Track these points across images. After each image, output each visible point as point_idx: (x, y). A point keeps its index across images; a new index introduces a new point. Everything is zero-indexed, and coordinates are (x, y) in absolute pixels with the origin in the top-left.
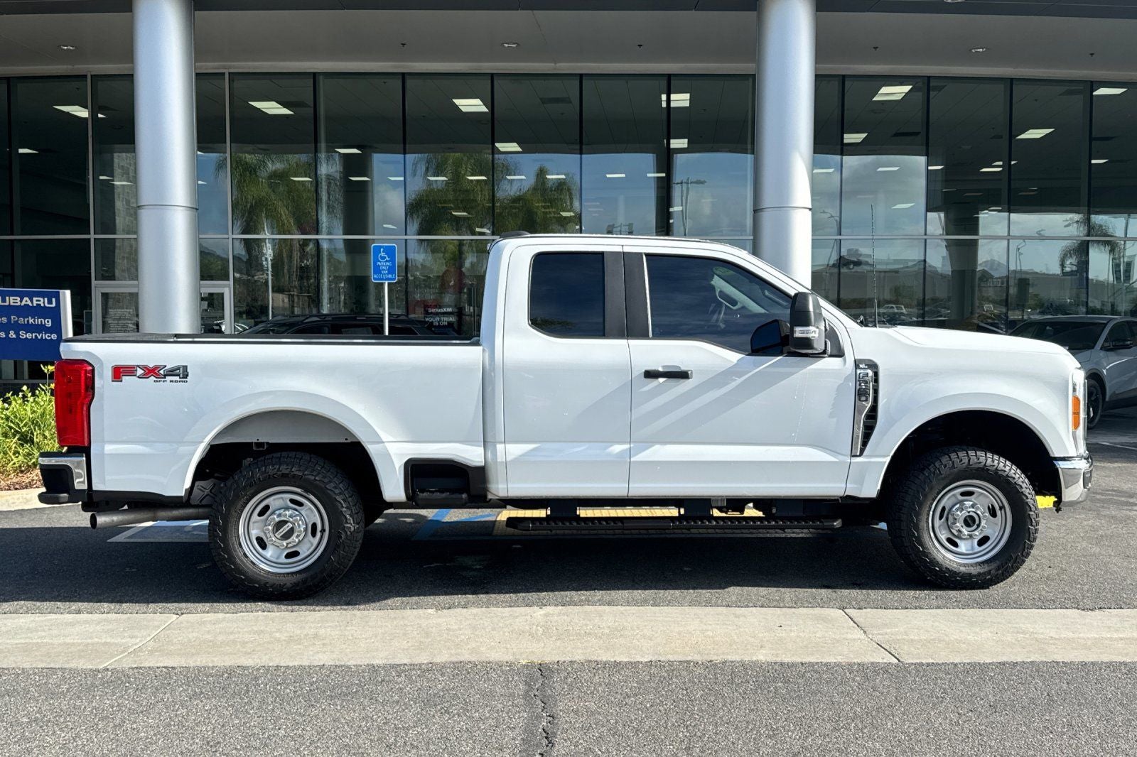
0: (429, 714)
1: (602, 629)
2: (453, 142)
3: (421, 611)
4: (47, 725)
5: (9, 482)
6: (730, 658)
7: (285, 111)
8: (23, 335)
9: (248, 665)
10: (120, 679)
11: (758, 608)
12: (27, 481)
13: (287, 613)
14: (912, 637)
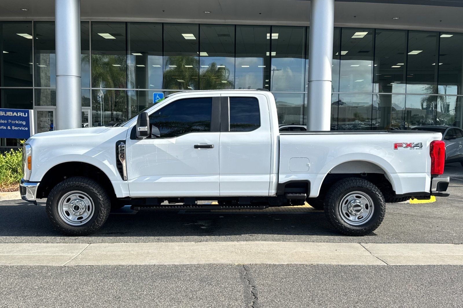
0: (204, 285)
1: (264, 251)
2: (181, 52)
3: (189, 243)
4: (46, 290)
5: (8, 188)
6: (320, 263)
7: (113, 38)
8: (13, 128)
9: (124, 265)
10: (72, 270)
11: (325, 243)
12: (16, 188)
13: (134, 243)
14: (389, 255)
